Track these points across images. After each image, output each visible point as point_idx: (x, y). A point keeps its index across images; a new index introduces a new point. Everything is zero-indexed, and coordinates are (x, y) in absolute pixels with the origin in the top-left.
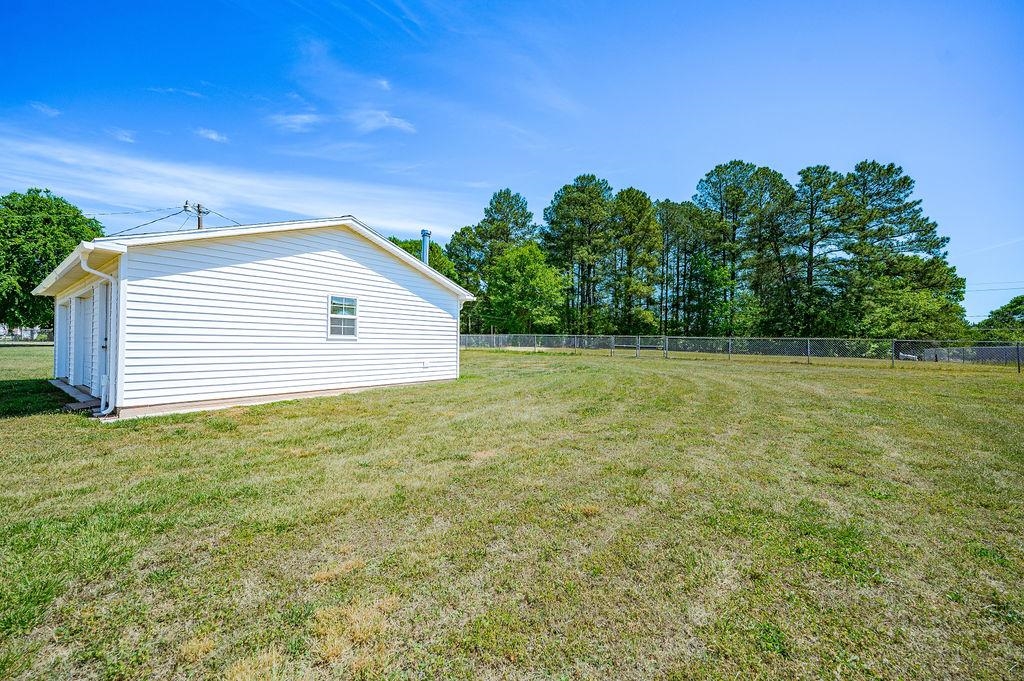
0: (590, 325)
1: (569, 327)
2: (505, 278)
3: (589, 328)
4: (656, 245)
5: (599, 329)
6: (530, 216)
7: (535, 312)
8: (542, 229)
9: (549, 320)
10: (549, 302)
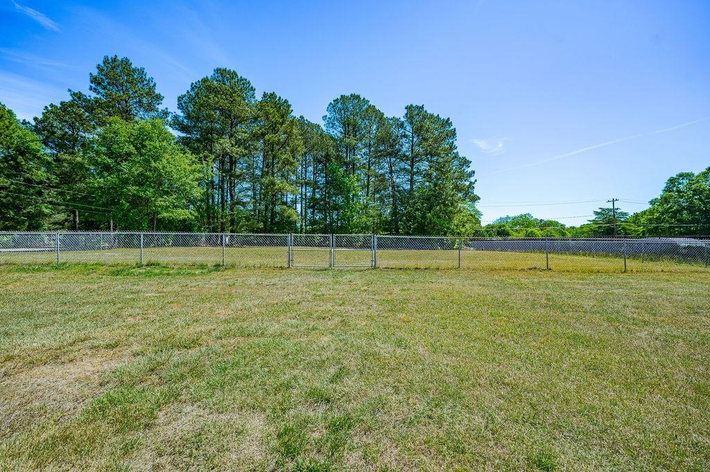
0: (232, 222)
1: (209, 224)
2: (111, 154)
3: (232, 224)
4: (299, 149)
5: (242, 226)
6: (159, 98)
7: (160, 202)
8: (176, 117)
9: (183, 214)
10: (181, 191)
